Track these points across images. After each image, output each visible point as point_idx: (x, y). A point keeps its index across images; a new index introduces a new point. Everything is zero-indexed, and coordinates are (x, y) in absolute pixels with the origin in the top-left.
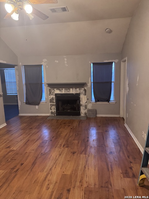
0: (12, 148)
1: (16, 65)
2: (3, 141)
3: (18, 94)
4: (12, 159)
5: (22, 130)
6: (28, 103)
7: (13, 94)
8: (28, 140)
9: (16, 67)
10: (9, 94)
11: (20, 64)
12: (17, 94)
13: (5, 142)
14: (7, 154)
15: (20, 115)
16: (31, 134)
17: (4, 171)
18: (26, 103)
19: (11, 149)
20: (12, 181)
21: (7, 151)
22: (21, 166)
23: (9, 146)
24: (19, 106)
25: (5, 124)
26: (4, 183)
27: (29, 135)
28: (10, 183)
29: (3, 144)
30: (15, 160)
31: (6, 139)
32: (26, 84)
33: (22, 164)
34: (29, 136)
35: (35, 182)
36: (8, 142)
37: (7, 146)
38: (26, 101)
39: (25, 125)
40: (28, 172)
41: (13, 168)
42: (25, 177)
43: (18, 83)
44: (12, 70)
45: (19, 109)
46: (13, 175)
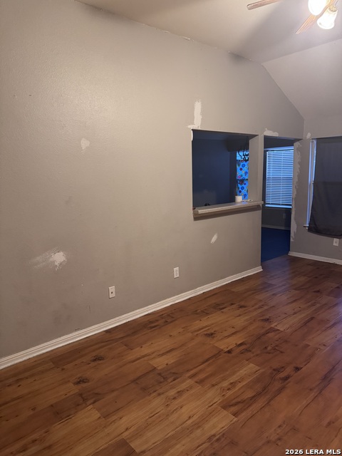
0: (275, 324)
1: (298, 140)
2: (256, 304)
3: (293, 205)
4: (274, 349)
5: (296, 289)
6: (314, 228)
7: (279, 204)
8: (312, 318)
9: (296, 144)
10: (269, 204)
11: (309, 135)
12: (290, 205)
13: (260, 307)
14: (264, 335)
15: (293, 254)
16: (318, 305)
17: (257, 368)
18: (310, 229)
19: (273, 326)
20: (275, 396)
21: (263, 328)
22: (296, 372)
23: (267, 317)
24: (292, 234)
25: (259, 269)
26: (259, 395)
27: (313, 305)
28: (272, 399)
29: (256, 309)
30: (282, 352)
31: (261, 301)
32: (315, 184)
33: (297, 369)
34: (314, 308)
35: (329, 424)
36: (266, 308)
37: (264, 318)
38: (310, 224)
39: (303, 279)
40: (313, 394)
41: (277, 370)
42: (305, 403)
43: (296, 180)
44: (283, 152)
45: (292, 240)
46: (277, 385)
